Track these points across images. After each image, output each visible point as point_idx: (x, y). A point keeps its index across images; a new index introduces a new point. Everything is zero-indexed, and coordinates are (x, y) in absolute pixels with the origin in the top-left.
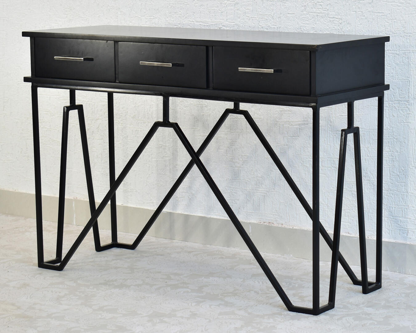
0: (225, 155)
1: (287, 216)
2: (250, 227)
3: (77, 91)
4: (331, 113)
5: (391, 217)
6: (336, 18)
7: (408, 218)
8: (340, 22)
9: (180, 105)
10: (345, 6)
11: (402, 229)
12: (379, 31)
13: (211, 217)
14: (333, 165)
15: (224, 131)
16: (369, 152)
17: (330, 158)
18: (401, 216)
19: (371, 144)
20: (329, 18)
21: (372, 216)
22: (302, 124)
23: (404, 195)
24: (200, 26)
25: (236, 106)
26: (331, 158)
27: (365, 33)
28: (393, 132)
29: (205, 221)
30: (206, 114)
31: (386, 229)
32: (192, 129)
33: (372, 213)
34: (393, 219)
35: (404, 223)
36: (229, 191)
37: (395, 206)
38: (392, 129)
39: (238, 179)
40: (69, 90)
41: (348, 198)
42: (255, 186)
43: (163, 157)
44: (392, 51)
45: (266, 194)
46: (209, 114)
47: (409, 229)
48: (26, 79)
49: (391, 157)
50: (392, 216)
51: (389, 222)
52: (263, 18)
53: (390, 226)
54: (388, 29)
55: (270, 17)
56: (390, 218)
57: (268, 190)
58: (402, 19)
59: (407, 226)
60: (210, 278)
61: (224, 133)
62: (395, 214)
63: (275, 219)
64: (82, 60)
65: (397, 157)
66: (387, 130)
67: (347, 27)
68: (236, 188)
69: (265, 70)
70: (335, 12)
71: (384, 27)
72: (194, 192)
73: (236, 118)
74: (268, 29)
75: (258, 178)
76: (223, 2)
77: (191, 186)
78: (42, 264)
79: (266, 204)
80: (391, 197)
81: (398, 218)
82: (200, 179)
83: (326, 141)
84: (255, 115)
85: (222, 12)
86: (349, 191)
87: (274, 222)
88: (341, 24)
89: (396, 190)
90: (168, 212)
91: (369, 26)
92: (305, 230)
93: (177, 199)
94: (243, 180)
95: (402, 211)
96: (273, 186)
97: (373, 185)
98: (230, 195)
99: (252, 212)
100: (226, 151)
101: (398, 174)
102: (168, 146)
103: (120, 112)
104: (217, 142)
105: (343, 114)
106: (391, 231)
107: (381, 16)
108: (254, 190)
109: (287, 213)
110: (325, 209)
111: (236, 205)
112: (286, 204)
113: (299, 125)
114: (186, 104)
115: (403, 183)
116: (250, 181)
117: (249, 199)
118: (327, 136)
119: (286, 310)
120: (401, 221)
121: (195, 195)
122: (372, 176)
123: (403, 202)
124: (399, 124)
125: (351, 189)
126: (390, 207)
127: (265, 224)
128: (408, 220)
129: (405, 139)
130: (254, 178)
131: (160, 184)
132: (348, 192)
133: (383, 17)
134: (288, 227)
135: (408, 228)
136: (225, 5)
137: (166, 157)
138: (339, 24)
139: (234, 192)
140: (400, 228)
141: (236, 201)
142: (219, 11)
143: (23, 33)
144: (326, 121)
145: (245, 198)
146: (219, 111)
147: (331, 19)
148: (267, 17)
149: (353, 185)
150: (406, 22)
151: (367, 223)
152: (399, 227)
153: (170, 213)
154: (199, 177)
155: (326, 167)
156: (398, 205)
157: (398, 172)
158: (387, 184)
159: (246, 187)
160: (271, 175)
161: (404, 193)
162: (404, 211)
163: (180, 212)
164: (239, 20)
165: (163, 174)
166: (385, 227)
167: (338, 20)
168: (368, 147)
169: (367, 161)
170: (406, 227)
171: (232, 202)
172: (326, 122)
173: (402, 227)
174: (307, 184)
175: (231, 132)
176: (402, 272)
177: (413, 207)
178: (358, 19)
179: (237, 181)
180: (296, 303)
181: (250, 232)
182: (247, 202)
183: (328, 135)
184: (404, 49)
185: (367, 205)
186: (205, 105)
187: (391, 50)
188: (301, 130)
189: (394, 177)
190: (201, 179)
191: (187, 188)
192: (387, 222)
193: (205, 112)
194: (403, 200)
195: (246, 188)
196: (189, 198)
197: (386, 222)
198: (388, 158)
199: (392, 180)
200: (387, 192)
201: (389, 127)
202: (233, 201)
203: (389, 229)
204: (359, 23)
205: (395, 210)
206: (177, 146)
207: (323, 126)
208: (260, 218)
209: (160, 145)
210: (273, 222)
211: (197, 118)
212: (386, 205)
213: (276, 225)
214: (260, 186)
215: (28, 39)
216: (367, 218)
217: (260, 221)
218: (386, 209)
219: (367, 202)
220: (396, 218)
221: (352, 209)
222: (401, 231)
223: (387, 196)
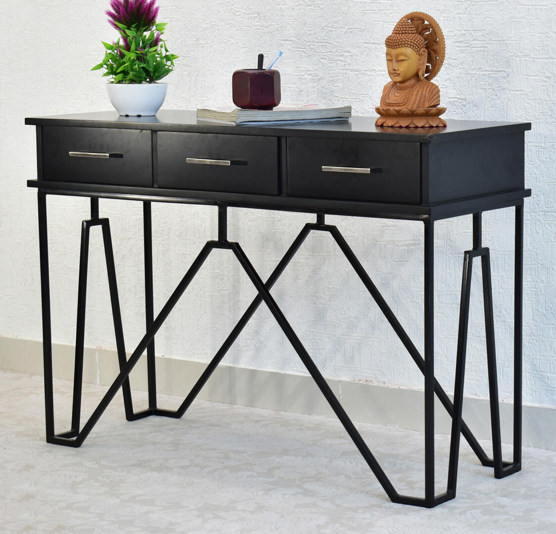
0: (306, 287)
1: (391, 371)
2: (340, 387)
3: (101, 200)
4: (452, 230)
5: (535, 372)
6: (458, 98)
8: (464, 103)
9: (243, 219)
10: (470, 81)
11: (550, 389)
12: (516, 116)
13: (287, 373)
14: (454, 301)
15: (304, 255)
16: (504, 282)
17: (449, 291)
18: (548, 371)
19: (506, 271)
20: (448, 98)
22: (412, 245)
23: (552, 341)
25: (321, 219)
26: (452, 291)
27: (498, 119)
28: (537, 255)
29: (278, 379)
30: (279, 231)
31: (528, 390)
32: (260, 251)
33: (509, 367)
34: (538, 374)
35: (552, 380)
36: (311, 338)
37: (539, 357)
38: (535, 250)
39: (323, 320)
40: (90, 198)
41: (475, 347)
42: (347, 330)
43: (221, 290)
44: (536, 143)
45: (362, 340)
46: (283, 231)
48: (30, 184)
49: (534, 290)
50: (536, 371)
51: (532, 380)
52: (358, 98)
53: (533, 385)
54: (529, 113)
55: (367, 97)
56: (534, 373)
57: (365, 335)
58: (548, 99)
60: (283, 457)
61: (304, 257)
62: (540, 368)
63: (374, 376)
64: (107, 156)
65: (542, 290)
66: (528, 252)
67: (473, 111)
68: (320, 333)
69: (357, 170)
70: (456, 90)
71: (524, 110)
72: (262, 339)
73: (320, 236)
74: (365, 113)
75: (351, 319)
76: (302, 77)
77: (258, 330)
78: (51, 438)
79: (361, 355)
80: (534, 344)
81: (545, 374)
83: (445, 268)
84: (346, 232)
85: (301, 91)
86: (476, 337)
87: (373, 380)
88: (464, 106)
89: (540, 335)
90: (227, 367)
91: (503, 109)
92: (416, 391)
93: (239, 348)
94: (330, 321)
95: (550, 364)
96: (372, 329)
97: (509, 329)
98: (312, 343)
99: (342, 365)
100: (307, 282)
101: (544, 312)
102: (227, 275)
103: (161, 229)
104: (294, 269)
105: (467, 231)
106: (534, 392)
107: (520, 95)
108: (345, 335)
109: (391, 368)
110: (444, 362)
111: (320, 356)
112: (389, 355)
113: (408, 245)
114: (252, 217)
115: (551, 325)
116: (340, 323)
117: (338, 348)
118: (446, 261)
119: (389, 501)
120: (548, 377)
121: (265, 343)
122: (508, 316)
123: (552, 351)
124: (546, 244)
125: (479, 333)
126: (533, 358)
127: (361, 382)
129: (554, 264)
130: (346, 318)
131: (216, 328)
133: (522, 96)
134: (393, 387)
136: (306, 81)
137: (224, 290)
138: (462, 106)
139: (318, 339)
140: (546, 388)
141: (320, 351)
142: (297, 89)
143: (26, 119)
144: (444, 239)
145: (333, 347)
146: (297, 227)
147: (451, 100)
148: (363, 97)
149: (481, 329)
150: (554, 104)
151: (502, 381)
152: (546, 386)
153: (230, 368)
155: (444, 303)
156: (544, 356)
157: (544, 310)
158: (529, 327)
160: (369, 315)
161: (553, 340)
162: (552, 364)
163: (243, 367)
164: (324, 101)
165: (221, 313)
166: (527, 386)
167: (461, 101)
168: (503, 276)
169: (501, 295)
170: (555, 386)
171: (315, 353)
172: (444, 241)
173: (550, 387)
174: (419, 327)
175: (314, 256)
176: (550, 449)
178: (488, 99)
179: (322, 323)
181: (340, 394)
182: (335, 352)
183: (448, 260)
184: (552, 141)
185: (501, 355)
186: (278, 218)
187: (533, 142)
188: (410, 252)
189: (538, 318)
190: (272, 320)
191: (252, 333)
193: (278, 229)
194: (551, 349)
195: (334, 333)
196: (256, 346)
197: (527, 379)
198: (531, 290)
199: (536, 321)
200: (529, 338)
201: (531, 248)
202: (317, 351)
203: (532, 389)
204: (490, 105)
205: (540, 363)
206: (239, 276)
207: (440, 247)
208: (354, 375)
209: (216, 273)
210: (371, 380)
211: (266, 237)
212: (528, 356)
213: (375, 384)
214: (354, 330)
215: (34, 128)
216: (502, 374)
217: (354, 378)
218: (527, 361)
219: (501, 352)
220: (542, 374)
221: (481, 362)
222: (549, 391)
223: (529, 342)
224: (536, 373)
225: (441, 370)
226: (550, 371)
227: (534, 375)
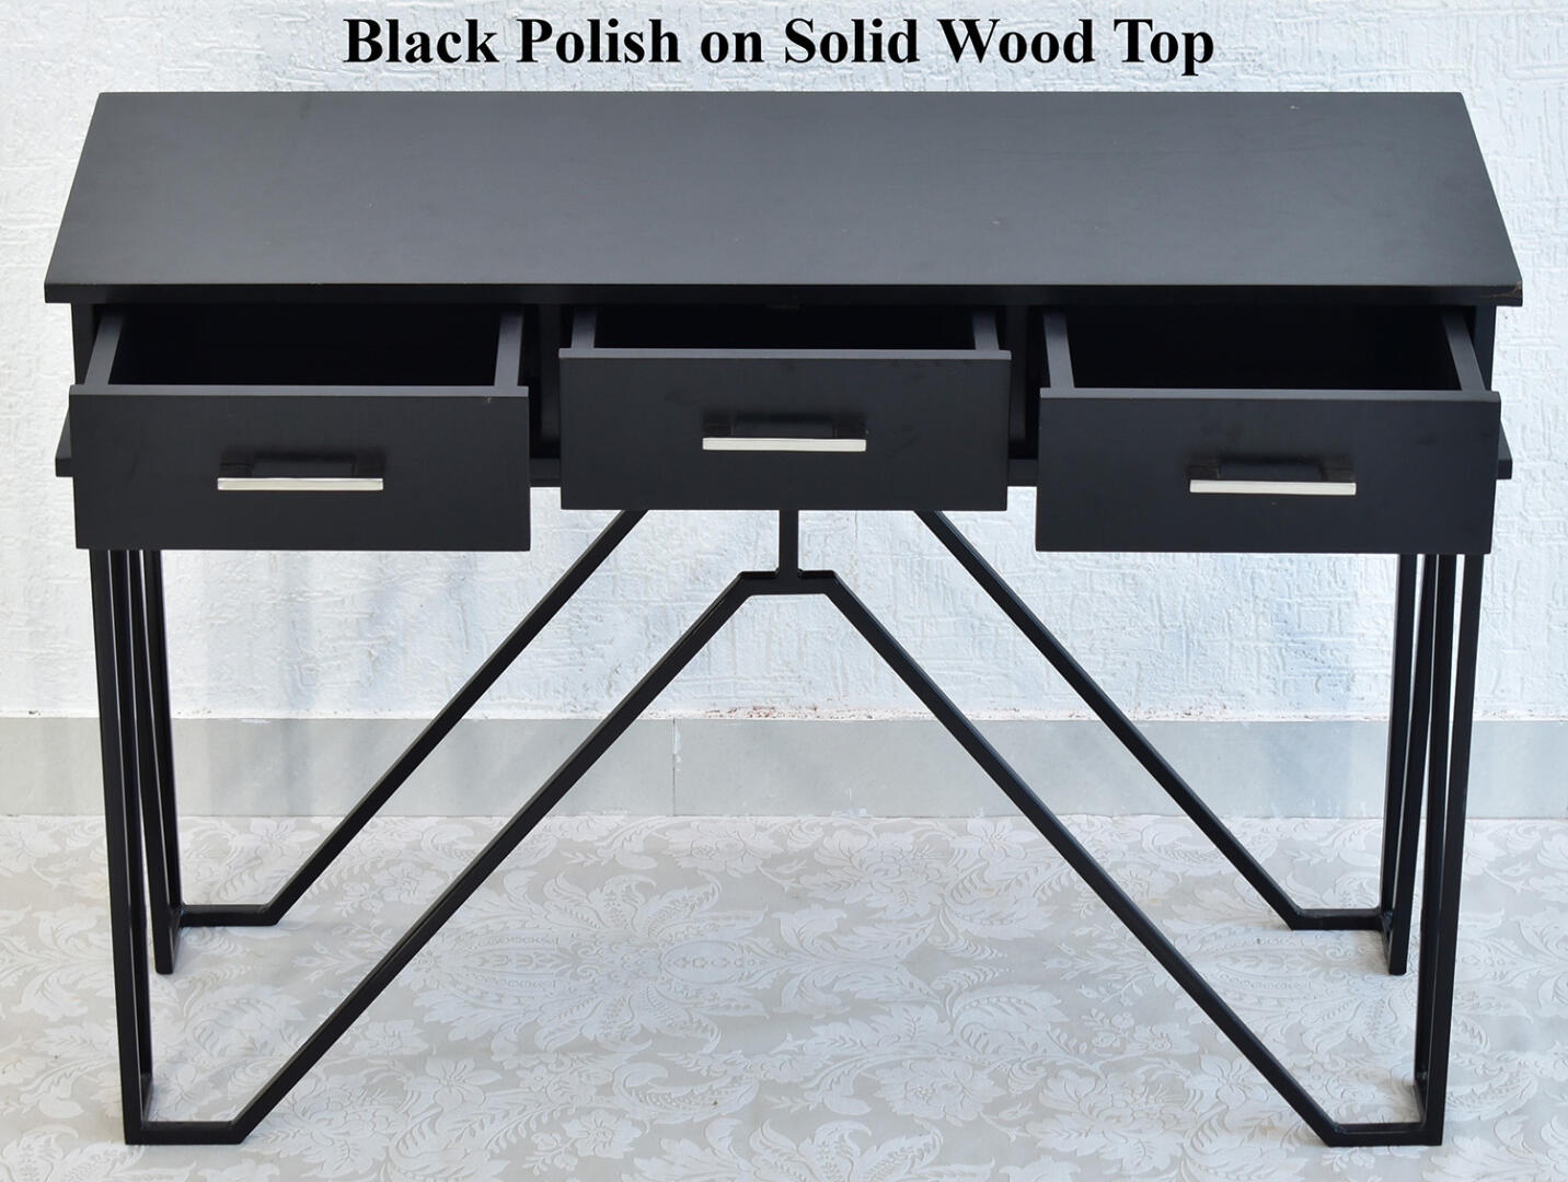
1: (836, 678)
2: (677, 736)
5: (1286, 637)
7: (1352, 635)
11: (1330, 671)
12: (1248, 7)
13: (490, 718)
18: (1325, 631)
21: (1203, 643)
24: (410, 10)
27: (1192, 16)
31: (1264, 680)
33: (1206, 632)
34: (1293, 641)
35: (1335, 652)
37: (1300, 601)
42: (689, 587)
44: (1306, 73)
47: (1356, 668)
50: (1289, 634)
51: (1277, 656)
53: (1278, 668)
56: (1281, 640)
59: (1347, 661)
62: (1299, 627)
63: (780, 694)
72: (393, 633)
75: (699, 556)
79: (737, 644)
80: (1286, 570)
81: (1314, 638)
82: (423, 583)
86: (1108, 567)
87: (776, 705)
90: (274, 721)
93: (311, 665)
94: (630, 569)
95: (1331, 614)
106: (1280, 685)
108: (681, 600)
109: (834, 669)
110: (1007, 637)
111: (601, 660)
112: (829, 637)
116: (663, 569)
117: (657, 634)
120: (1323, 645)
121: (402, 644)
123: (1336, 582)
126: (1280, 605)
127: (741, 715)
128: (1355, 640)
130: (683, 557)
131: (224, 619)
132: (1106, 570)
134: (845, 717)
135: (1353, 665)
139: (591, 617)
140: (1317, 671)
145: (641, 634)
151: (1184, 666)
152: (1317, 667)
153: (287, 723)
154: (416, 575)
156: (1312, 596)
159: (646, 593)
160: (760, 543)
162: (1336, 613)
163: (328, 714)
165: (239, 578)
166: (1259, 672)
170: (1345, 665)
173: (1329, 667)
176: (1329, 815)
177: (1376, 596)
180: (1338, 1108)
181: (676, 752)
182: (649, 646)
184: (1356, 67)
185: (1185, 606)
187: (1298, 73)
190: (428, 581)
191: (357, 619)
192: (1265, 654)
194: (1335, 577)
195: (645, 599)
196: (370, 654)
197: (1262, 656)
202: (586, 649)
203: (1275, 679)
205: (1303, 614)
208: (716, 697)
210: (771, 705)
213: (785, 714)
216: (1184, 650)
217: (715, 705)
218: (1263, 613)
219: (1184, 597)
220: (1305, 638)
221: (1124, 628)
222: (1323, 678)
223: (1269, 567)
224: (1289, 639)
225: (996, 657)
226: (1329, 630)
227: (1283, 645)
